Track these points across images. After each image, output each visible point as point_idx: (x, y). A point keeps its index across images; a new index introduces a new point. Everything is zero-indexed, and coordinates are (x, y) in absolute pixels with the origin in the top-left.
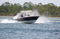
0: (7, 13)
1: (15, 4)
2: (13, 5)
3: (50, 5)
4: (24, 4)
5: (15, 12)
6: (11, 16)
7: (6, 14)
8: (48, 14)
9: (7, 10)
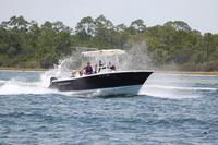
0: (16, 59)
1: (48, 24)
2: (39, 26)
3: (175, 26)
4: (80, 25)
5: (45, 52)
6: (32, 67)
7: (12, 60)
8: (168, 61)
9: (18, 46)
